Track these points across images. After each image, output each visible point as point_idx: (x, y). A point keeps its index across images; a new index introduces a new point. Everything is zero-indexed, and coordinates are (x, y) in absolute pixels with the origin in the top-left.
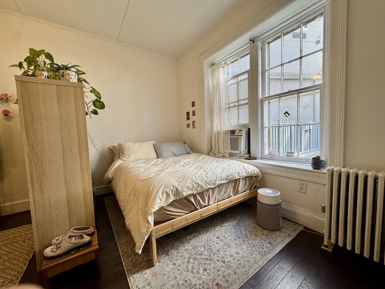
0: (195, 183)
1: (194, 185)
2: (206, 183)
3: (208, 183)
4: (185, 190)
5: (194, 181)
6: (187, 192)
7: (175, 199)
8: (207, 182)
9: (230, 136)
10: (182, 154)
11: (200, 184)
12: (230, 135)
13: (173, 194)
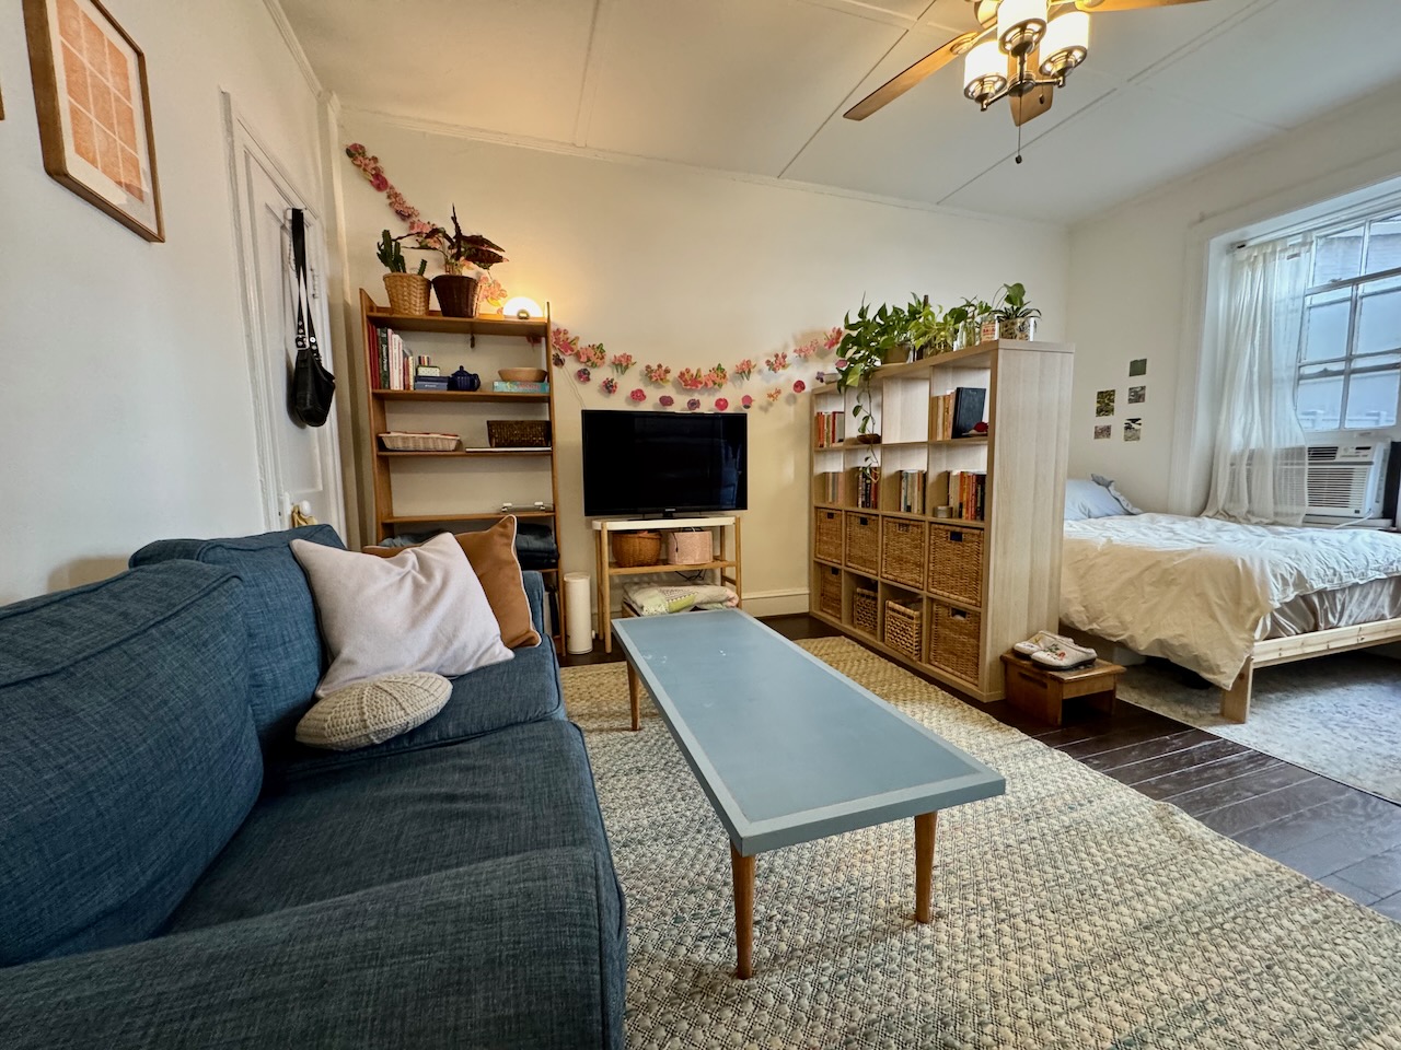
6: (1314, 583)
9: (1310, 464)
10: (1109, 512)
11: (1340, 570)
12: (1307, 461)
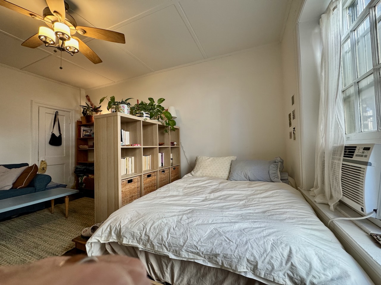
0: (145, 234)
1: (143, 235)
2: (161, 243)
3: (164, 245)
4: (128, 235)
5: (145, 230)
6: (130, 241)
7: (116, 241)
8: (163, 243)
9: (344, 160)
11: (150, 238)
13: (116, 233)
